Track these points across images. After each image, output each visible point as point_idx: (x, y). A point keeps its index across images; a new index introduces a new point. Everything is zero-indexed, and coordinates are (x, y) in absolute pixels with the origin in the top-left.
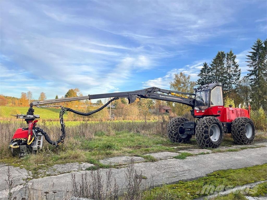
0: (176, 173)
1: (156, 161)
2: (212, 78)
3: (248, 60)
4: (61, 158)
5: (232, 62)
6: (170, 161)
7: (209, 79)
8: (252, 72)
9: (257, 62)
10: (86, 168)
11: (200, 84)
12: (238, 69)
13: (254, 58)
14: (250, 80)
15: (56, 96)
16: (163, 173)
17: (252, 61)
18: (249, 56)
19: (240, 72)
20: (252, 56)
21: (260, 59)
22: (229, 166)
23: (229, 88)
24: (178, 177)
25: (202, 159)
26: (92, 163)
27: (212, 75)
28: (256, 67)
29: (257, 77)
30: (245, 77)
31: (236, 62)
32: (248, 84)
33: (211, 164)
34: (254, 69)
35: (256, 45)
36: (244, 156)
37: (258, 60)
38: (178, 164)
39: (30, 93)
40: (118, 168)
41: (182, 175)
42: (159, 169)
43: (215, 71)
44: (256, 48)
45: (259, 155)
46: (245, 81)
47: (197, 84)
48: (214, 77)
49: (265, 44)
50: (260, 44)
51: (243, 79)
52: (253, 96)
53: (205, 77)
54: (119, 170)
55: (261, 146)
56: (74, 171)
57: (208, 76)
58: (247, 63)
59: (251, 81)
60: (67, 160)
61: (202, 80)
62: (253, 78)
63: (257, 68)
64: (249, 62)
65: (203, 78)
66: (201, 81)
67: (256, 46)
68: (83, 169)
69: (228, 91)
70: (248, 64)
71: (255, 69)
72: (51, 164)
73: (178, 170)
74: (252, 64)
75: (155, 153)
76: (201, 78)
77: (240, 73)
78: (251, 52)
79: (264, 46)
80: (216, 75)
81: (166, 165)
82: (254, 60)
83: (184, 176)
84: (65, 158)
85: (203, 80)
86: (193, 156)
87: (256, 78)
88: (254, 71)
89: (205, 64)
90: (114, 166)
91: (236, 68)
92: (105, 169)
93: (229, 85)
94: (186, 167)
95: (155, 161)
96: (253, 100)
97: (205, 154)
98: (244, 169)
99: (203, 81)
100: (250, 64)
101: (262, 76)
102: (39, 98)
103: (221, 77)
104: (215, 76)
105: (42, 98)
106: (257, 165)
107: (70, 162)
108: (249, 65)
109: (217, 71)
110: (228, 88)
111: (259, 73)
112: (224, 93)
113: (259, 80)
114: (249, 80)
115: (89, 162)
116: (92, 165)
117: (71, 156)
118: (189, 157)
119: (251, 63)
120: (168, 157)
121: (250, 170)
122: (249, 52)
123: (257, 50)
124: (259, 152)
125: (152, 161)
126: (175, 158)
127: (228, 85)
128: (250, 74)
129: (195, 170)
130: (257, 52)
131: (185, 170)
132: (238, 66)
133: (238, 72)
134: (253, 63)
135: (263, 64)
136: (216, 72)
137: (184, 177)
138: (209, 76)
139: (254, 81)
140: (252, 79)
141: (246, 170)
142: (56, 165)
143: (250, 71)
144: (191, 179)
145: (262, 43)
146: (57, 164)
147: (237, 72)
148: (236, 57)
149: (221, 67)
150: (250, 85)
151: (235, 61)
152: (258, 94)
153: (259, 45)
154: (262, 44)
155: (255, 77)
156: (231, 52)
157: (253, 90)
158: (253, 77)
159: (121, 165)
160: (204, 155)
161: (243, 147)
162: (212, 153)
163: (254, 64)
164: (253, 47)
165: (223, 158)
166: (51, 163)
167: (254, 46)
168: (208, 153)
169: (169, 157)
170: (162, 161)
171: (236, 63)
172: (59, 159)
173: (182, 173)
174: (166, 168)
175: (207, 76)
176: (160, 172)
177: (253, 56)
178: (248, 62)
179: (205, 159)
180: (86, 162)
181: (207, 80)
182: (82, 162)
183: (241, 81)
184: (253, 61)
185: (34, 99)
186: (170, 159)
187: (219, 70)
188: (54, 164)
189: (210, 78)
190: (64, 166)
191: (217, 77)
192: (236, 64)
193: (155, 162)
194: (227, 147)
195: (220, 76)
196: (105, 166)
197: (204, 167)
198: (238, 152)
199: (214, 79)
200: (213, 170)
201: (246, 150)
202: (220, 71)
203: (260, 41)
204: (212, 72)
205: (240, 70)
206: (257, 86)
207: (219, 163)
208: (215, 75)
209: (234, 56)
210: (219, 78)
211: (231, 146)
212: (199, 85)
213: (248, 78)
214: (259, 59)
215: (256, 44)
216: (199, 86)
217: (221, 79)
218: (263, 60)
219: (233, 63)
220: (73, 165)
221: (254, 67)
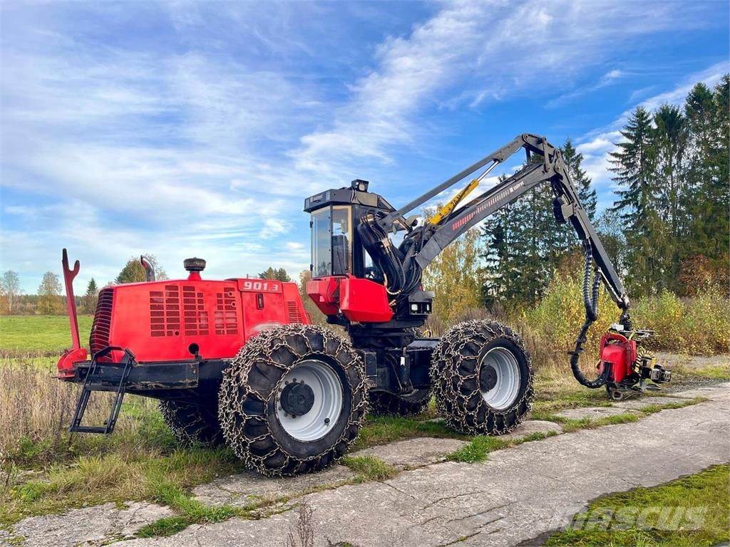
0: (467, 522)
1: (392, 478)
2: (523, 216)
3: (614, 166)
4: (52, 490)
5: (573, 171)
6: (440, 471)
7: (515, 220)
8: (626, 197)
9: (637, 170)
10: (136, 528)
11: (492, 233)
12: (590, 191)
13: (629, 159)
14: (622, 217)
15: (90, 280)
16: (422, 524)
17: (624, 166)
18: (616, 155)
19: (594, 199)
20: (625, 153)
21: (647, 163)
22: (630, 477)
23: (569, 240)
24: (475, 537)
25: (538, 457)
26: (163, 504)
27: (524, 207)
28: (636, 183)
29: (639, 210)
30: (609, 210)
31: (582, 172)
32: (617, 230)
33: (572, 473)
34: (631, 188)
35: (634, 125)
36: (662, 437)
37: (641, 165)
38: (467, 480)
39: (12, 276)
40: (258, 517)
41: (489, 526)
42: (404, 507)
43: (530, 197)
44: (633, 133)
45: (702, 429)
46: (608, 221)
47: (483, 232)
48: (527, 214)
49: (657, 122)
50: (644, 122)
51: (604, 216)
52: (631, 261)
53: (504, 213)
54: (262, 526)
55: (697, 398)
56: (89, 542)
57: (512, 212)
58: (612, 172)
59: (623, 220)
60: (76, 495)
61: (497, 224)
62: (630, 213)
63: (639, 185)
64: (618, 170)
65: (498, 216)
66: (493, 226)
67: (632, 126)
68: (128, 532)
69: (567, 250)
70: (616, 175)
71: (634, 188)
72: (12, 516)
73: (471, 510)
74: (624, 176)
75: (385, 444)
76: (495, 218)
77: (596, 200)
78: (622, 145)
79: (654, 126)
80: (533, 208)
81: (426, 489)
82: (630, 166)
83: (497, 531)
84: (69, 489)
85: (500, 221)
86: (510, 447)
87: (638, 212)
88: (631, 195)
89: (502, 179)
90: (245, 509)
91: (585, 188)
92: (209, 528)
93: (567, 234)
94: (497, 493)
95: (388, 478)
96: (632, 272)
97: (543, 437)
98: (682, 485)
99: (499, 226)
100: (619, 176)
101: (653, 207)
102: (40, 290)
103: (545, 214)
104: (529, 209)
105: (49, 288)
106: (712, 466)
107: (85, 504)
108: (617, 179)
109: (536, 196)
110: (567, 240)
111: (644, 200)
112: (557, 255)
113: (644, 218)
114: (619, 220)
115: (154, 499)
116: (165, 510)
117: (92, 480)
118: (498, 452)
119: (623, 174)
120: (429, 458)
121: (700, 488)
122: (617, 145)
123: (638, 138)
124: (699, 421)
125: (380, 479)
126: (455, 458)
127: (565, 232)
128: (620, 202)
129: (528, 500)
130: (637, 142)
131: (494, 504)
132: (589, 182)
133: (590, 198)
134: (626, 173)
135: (653, 174)
136: (533, 199)
137: (496, 534)
138: (516, 213)
139: (633, 219)
140: (627, 216)
141: (687, 487)
142: (28, 519)
143: (622, 193)
144: (523, 541)
145: (648, 118)
146: (33, 513)
147: (587, 198)
148: (582, 158)
149: (544, 186)
150: (624, 232)
151: (579, 168)
152: (644, 254)
153: (641, 125)
154: (649, 121)
155: (636, 210)
156: (569, 146)
157: (630, 244)
158: (629, 209)
159: (271, 503)
160: (542, 442)
161: (644, 404)
162: (565, 432)
163: (629, 175)
164: (626, 131)
165: (603, 447)
166: (12, 512)
167: (629, 128)
168: (553, 434)
169: (434, 459)
170: (411, 475)
171: (582, 175)
172: (44, 492)
173: (487, 520)
174: (430, 502)
175: (509, 211)
176: (409, 524)
177: (627, 155)
178: (614, 169)
179: (550, 458)
180: (145, 498)
181: (510, 221)
182: (129, 500)
183: (599, 221)
184: (628, 168)
185: (24, 294)
186: (437, 466)
187: (540, 193)
188: (25, 513)
189: (517, 217)
190: (56, 521)
191: (534, 214)
192: (584, 177)
193: (389, 481)
194: (599, 408)
195: (544, 210)
196: (210, 514)
197: (553, 489)
198: (639, 425)
199: (529, 219)
200: (587, 499)
201: (657, 415)
202: (543, 195)
203: (643, 114)
204: (521, 201)
205: (594, 194)
206: (640, 233)
207: (596, 468)
208: (529, 207)
209: (578, 156)
210: (540, 215)
211: (610, 406)
212: (490, 235)
213: (615, 213)
214: (642, 160)
215: (633, 121)
216: (489, 238)
217: (546, 217)
218: (653, 163)
219: (576, 176)
220: (91, 517)
221: (632, 184)
